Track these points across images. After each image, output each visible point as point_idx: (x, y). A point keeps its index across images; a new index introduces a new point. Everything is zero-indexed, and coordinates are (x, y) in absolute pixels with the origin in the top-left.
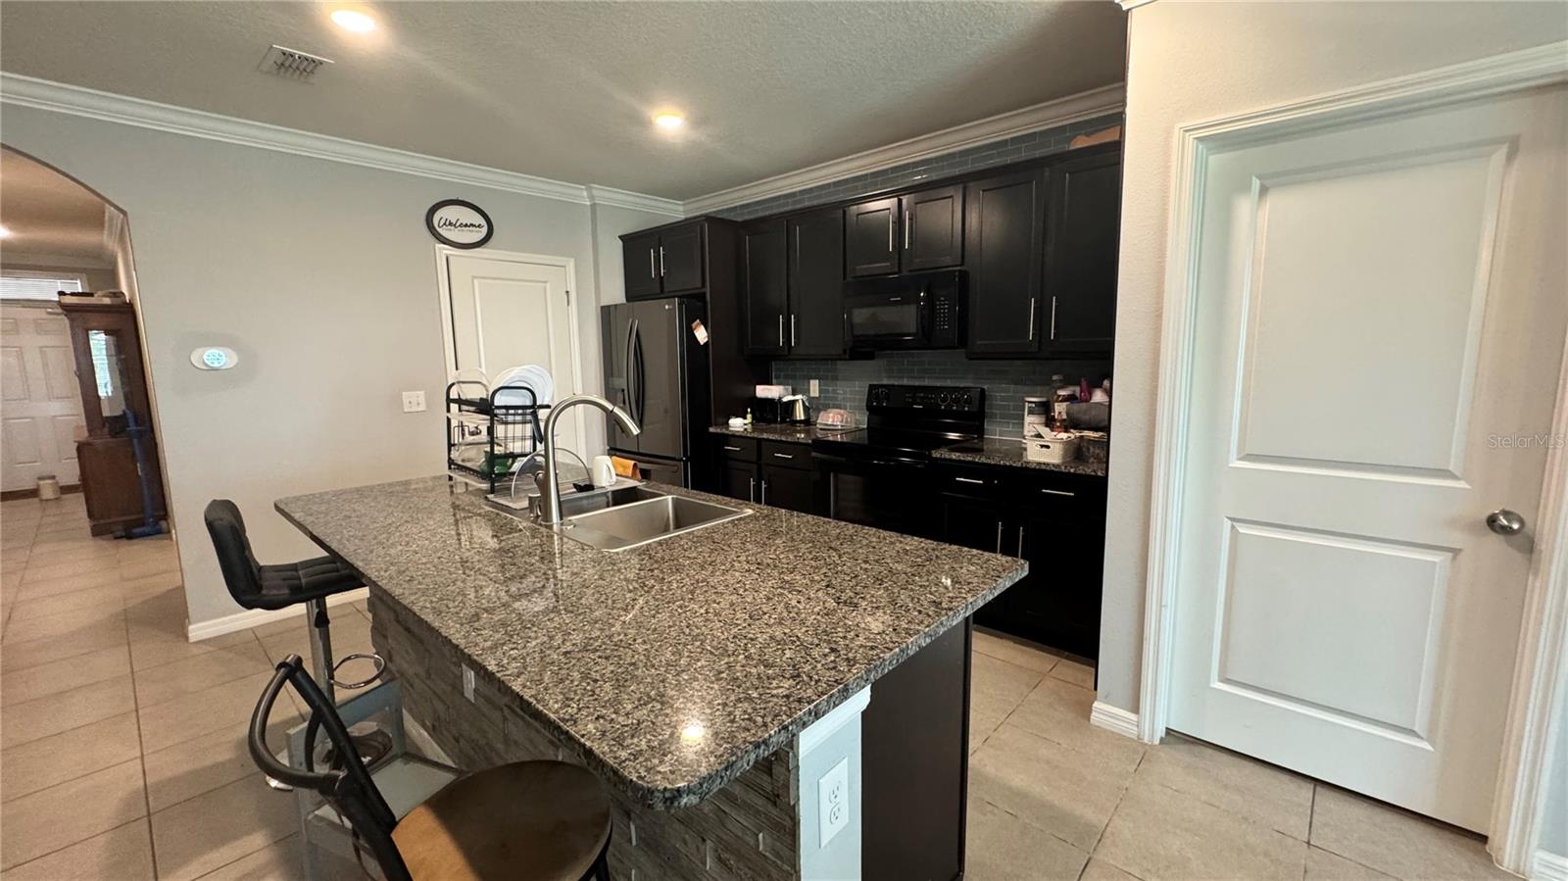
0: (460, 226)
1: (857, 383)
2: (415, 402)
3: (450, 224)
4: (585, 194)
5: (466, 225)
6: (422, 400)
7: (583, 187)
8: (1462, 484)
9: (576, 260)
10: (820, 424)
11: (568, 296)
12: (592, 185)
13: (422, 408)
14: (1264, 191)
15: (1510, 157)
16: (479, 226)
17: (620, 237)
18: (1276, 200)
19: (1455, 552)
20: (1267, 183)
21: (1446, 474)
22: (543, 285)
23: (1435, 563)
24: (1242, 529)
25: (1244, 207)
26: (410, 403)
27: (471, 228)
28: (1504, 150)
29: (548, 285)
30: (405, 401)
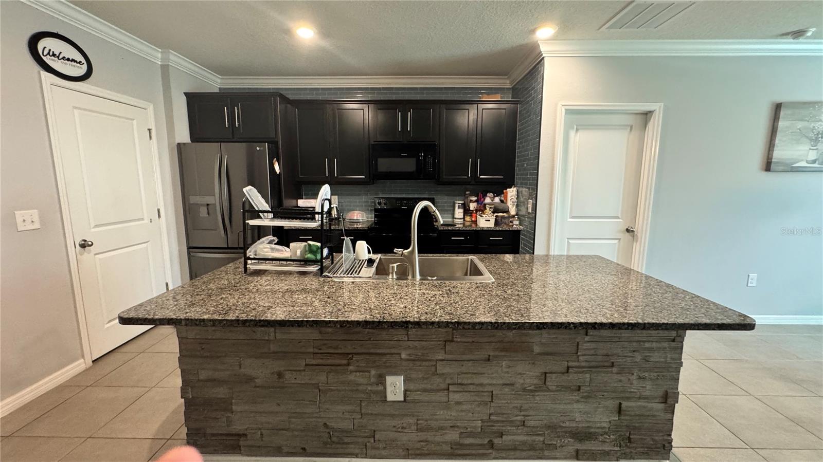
0: (63, 58)
1: (364, 197)
2: (29, 220)
3: (54, 55)
4: (159, 55)
5: (68, 60)
6: (36, 218)
7: (160, 50)
8: (621, 220)
9: (154, 105)
10: (348, 219)
11: (150, 133)
12: (170, 51)
13: (37, 225)
14: (577, 130)
15: (631, 130)
16: (80, 62)
17: (186, 94)
18: (580, 133)
19: (619, 239)
20: (579, 127)
21: (618, 218)
22: (130, 121)
23: (615, 243)
24: (571, 241)
25: (572, 133)
26: (24, 221)
27: (73, 63)
28: (629, 128)
29: (135, 122)
30: (19, 220)
